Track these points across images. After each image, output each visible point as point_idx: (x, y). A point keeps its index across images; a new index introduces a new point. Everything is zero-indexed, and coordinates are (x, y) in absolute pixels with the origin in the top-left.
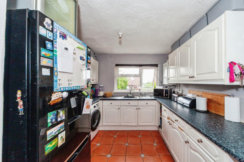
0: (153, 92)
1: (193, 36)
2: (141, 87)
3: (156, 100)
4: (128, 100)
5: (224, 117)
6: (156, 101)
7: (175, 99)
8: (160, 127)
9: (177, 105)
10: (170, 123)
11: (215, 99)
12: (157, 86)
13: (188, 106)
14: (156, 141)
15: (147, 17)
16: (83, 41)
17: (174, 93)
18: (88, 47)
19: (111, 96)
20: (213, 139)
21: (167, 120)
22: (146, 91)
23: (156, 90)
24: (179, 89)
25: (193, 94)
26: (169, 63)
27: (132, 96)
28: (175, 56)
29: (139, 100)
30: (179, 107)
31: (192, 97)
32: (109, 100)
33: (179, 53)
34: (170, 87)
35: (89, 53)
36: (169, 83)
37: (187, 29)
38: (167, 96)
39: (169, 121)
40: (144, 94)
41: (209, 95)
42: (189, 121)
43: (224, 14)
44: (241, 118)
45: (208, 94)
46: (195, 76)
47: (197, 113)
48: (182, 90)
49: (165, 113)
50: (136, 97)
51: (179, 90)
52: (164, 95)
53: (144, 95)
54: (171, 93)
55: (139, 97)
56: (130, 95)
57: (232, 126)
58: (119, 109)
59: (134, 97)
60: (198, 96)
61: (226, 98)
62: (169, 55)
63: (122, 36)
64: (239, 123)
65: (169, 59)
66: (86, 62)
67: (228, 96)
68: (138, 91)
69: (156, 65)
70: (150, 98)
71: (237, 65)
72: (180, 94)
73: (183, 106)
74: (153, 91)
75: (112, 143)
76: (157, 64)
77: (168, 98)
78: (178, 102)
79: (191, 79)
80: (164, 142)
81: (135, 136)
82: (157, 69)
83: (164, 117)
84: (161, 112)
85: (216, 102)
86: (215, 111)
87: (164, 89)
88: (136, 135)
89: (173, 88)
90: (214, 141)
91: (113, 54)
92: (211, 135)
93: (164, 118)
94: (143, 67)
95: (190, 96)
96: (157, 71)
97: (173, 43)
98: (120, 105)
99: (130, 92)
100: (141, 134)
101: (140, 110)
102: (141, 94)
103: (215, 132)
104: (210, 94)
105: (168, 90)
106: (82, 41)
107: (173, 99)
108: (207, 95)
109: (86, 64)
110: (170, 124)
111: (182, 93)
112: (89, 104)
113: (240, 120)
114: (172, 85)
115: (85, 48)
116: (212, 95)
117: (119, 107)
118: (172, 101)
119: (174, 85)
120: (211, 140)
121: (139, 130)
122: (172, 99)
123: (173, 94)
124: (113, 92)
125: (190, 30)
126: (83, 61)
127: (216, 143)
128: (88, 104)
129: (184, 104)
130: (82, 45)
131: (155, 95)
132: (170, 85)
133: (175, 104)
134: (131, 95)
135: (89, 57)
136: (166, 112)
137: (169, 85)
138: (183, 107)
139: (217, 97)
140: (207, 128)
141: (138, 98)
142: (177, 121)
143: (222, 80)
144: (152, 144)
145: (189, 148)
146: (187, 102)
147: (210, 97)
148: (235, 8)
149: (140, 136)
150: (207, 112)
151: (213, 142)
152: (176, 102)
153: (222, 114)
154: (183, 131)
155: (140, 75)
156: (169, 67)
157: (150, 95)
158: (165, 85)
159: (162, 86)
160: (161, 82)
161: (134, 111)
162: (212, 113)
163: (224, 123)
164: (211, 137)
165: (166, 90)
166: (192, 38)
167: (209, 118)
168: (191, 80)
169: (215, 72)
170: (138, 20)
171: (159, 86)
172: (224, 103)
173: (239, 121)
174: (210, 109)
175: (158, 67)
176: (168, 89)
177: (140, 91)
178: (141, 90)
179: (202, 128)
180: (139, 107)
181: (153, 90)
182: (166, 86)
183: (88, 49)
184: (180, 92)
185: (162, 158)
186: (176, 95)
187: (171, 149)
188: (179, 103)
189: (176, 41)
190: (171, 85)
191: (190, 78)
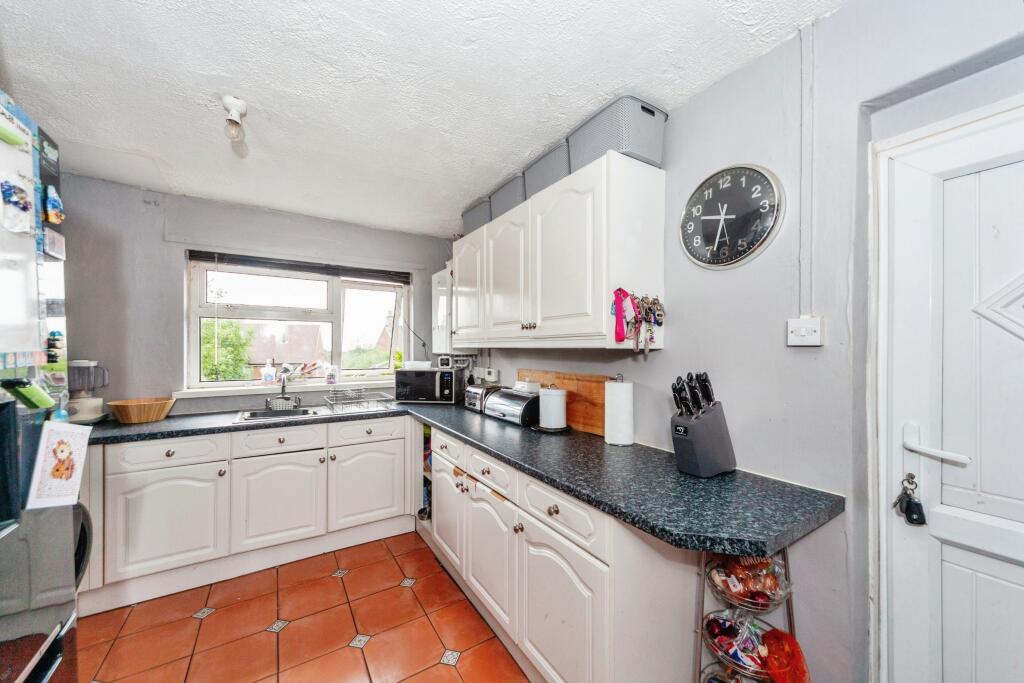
0: (394, 385)
1: (533, 197)
2: (335, 367)
3: (407, 413)
4: (276, 425)
5: (603, 437)
6: (407, 417)
7: (474, 405)
8: (425, 513)
9: (483, 421)
10: (465, 486)
11: (585, 393)
12: (409, 360)
13: (517, 420)
14: (409, 570)
15: (376, 77)
16: (14, 95)
17: (471, 381)
18: (43, 136)
19: (163, 416)
20: (584, 491)
21: (451, 480)
22: (363, 383)
23: (403, 378)
24: (487, 370)
25: (530, 382)
26: (456, 274)
27: (295, 407)
28: (475, 253)
29: (333, 421)
30: (491, 428)
31: (529, 390)
32: (153, 436)
33: (491, 242)
34: (457, 361)
35: (52, 170)
36: (454, 346)
37: (513, 166)
38: (449, 398)
39: (459, 479)
40: (352, 394)
41: (571, 382)
42: (525, 462)
43: (605, 156)
44: (635, 432)
45: (569, 379)
46: (538, 324)
47: (544, 436)
48: (499, 372)
49: (446, 456)
50: (315, 409)
51: (489, 373)
52: (438, 394)
53: (356, 398)
54: (460, 386)
55: (331, 407)
56: (279, 405)
57: (619, 456)
58: (221, 474)
59: (305, 412)
60: (543, 386)
61: (609, 385)
62: (454, 244)
63: (243, 115)
64: (631, 446)
65: (456, 258)
66: (37, 222)
67: (612, 379)
68: (325, 384)
69: (404, 278)
70: (380, 408)
71: (628, 299)
72: (492, 385)
73: (503, 424)
74: (392, 381)
75: (189, 651)
76: (408, 274)
77: (452, 404)
78: (487, 412)
79: (527, 333)
80: (439, 563)
81: (315, 580)
82: (408, 292)
83: (440, 471)
84: (427, 456)
85: (586, 400)
86: (585, 424)
87: (436, 369)
88: (319, 576)
89: (468, 366)
90: (585, 497)
91: (165, 194)
92: (579, 485)
93: (438, 475)
94: (343, 278)
95: (521, 387)
96: (409, 301)
97: (468, 201)
98: (227, 457)
99: (284, 387)
100: (343, 563)
101: (340, 462)
102: (340, 397)
103: (586, 476)
104: (573, 380)
105: (451, 373)
106: (11, 96)
107: (470, 404)
108: (566, 381)
109: (39, 232)
110: (463, 491)
111: (498, 381)
112: (71, 454)
113: (634, 439)
114: (463, 356)
115: (28, 139)
116: (578, 380)
117: (223, 466)
118: (467, 413)
119: (471, 356)
120: (578, 496)
121: (334, 552)
122: (467, 405)
123: (469, 388)
124: (176, 396)
125: (524, 174)
126: (23, 213)
127: (590, 501)
128: (62, 456)
129: (504, 416)
130: (11, 119)
131: (399, 397)
132: (457, 356)
133: (475, 421)
134: (290, 405)
135: (52, 192)
136: (448, 453)
137: (452, 356)
138: (503, 428)
139: (588, 384)
140: (570, 471)
141: (324, 412)
142: (489, 472)
143: (600, 335)
144: (397, 583)
145: (525, 544)
146: (515, 410)
147: (573, 387)
148: (627, 150)
149: (338, 574)
150: (566, 432)
151: (584, 500)
152: (481, 413)
153: (597, 432)
154: (506, 501)
155: (333, 314)
156: (454, 288)
157: (382, 396)
158: (440, 355)
159: (428, 360)
160: (424, 345)
161: (310, 470)
162: (578, 433)
163: (603, 451)
164: (579, 488)
165: (443, 374)
166: (529, 201)
167: (573, 446)
168: (527, 337)
169: (585, 314)
170: (337, 74)
171: (415, 359)
172: (604, 400)
173: (630, 442)
174: (573, 421)
175: (412, 286)
176: (450, 370)
177: (331, 383)
178: (337, 379)
179: (558, 473)
180: (332, 452)
181: (394, 377)
182: (442, 359)
183: (42, 148)
184: (491, 379)
185: (438, 619)
186: (480, 391)
187: (467, 577)
188: (490, 417)
189: (480, 198)
190: (459, 356)
191: (523, 328)
